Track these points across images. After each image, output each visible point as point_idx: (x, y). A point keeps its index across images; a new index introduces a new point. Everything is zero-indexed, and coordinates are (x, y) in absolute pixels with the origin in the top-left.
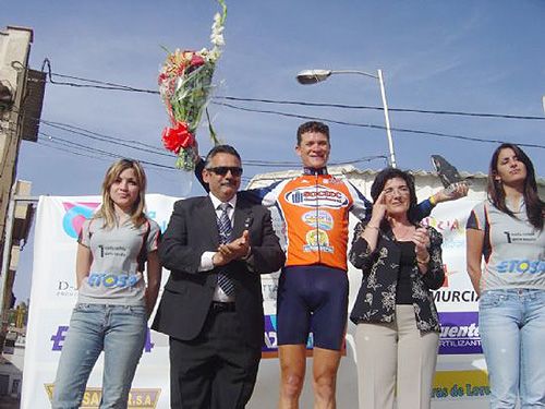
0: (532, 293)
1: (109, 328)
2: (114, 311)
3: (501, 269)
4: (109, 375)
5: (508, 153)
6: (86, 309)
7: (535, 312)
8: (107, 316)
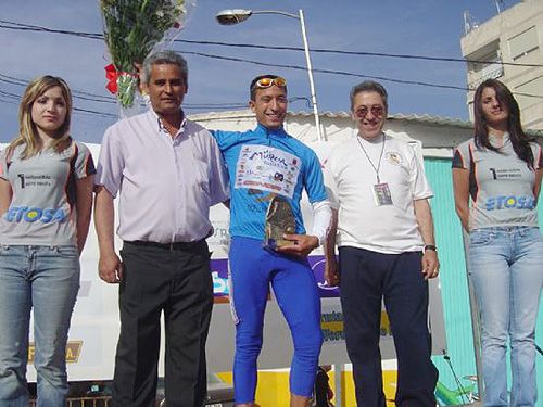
0: (521, 230)
1: (34, 273)
2: (38, 254)
3: (489, 207)
4: (42, 330)
5: (490, 92)
6: (6, 252)
7: (525, 249)
8: (31, 259)
